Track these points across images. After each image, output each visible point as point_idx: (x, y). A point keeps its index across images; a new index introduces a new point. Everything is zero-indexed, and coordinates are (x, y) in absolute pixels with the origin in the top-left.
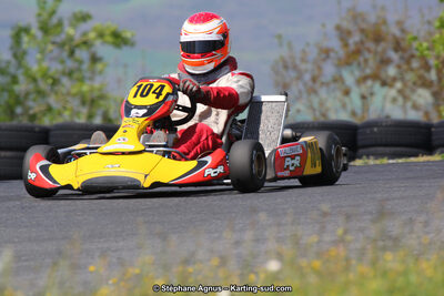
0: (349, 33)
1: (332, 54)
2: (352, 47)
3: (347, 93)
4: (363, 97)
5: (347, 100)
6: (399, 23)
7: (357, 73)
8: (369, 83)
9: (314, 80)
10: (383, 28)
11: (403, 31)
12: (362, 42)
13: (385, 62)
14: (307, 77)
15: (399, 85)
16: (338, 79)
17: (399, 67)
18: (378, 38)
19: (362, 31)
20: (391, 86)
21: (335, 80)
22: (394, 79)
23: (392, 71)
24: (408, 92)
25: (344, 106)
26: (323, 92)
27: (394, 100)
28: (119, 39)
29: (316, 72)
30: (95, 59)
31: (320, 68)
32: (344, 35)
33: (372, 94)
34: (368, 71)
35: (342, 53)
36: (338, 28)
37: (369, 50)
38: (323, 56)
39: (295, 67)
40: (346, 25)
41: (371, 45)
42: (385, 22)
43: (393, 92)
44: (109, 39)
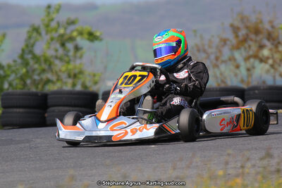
0: (238, 29)
1: (228, 43)
2: (241, 38)
3: (238, 67)
4: (248, 70)
5: (237, 71)
6: (271, 22)
7: (244, 54)
8: (252, 60)
9: (217, 59)
10: (260, 26)
11: (273, 27)
12: (247, 35)
13: (261, 47)
14: (213, 57)
15: (270, 61)
16: (232, 59)
17: (271, 50)
18: (257, 31)
19: (247, 28)
20: (266, 62)
21: (230, 59)
22: (268, 58)
23: (266, 52)
24: (276, 66)
25: (236, 75)
26: (223, 67)
27: (268, 71)
28: (92, 37)
29: (218, 54)
30: (77, 48)
31: (220, 51)
32: (235, 30)
33: (254, 67)
34: (251, 53)
35: (234, 41)
36: (232, 26)
37: (251, 40)
38: (222, 43)
39: (205, 51)
40: (237, 23)
41: (253, 36)
42: (261, 22)
43: (267, 67)
44: (86, 36)
